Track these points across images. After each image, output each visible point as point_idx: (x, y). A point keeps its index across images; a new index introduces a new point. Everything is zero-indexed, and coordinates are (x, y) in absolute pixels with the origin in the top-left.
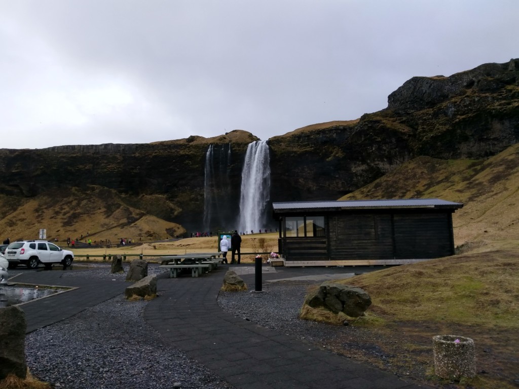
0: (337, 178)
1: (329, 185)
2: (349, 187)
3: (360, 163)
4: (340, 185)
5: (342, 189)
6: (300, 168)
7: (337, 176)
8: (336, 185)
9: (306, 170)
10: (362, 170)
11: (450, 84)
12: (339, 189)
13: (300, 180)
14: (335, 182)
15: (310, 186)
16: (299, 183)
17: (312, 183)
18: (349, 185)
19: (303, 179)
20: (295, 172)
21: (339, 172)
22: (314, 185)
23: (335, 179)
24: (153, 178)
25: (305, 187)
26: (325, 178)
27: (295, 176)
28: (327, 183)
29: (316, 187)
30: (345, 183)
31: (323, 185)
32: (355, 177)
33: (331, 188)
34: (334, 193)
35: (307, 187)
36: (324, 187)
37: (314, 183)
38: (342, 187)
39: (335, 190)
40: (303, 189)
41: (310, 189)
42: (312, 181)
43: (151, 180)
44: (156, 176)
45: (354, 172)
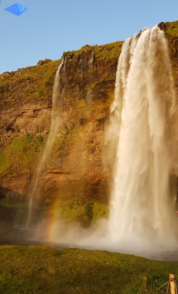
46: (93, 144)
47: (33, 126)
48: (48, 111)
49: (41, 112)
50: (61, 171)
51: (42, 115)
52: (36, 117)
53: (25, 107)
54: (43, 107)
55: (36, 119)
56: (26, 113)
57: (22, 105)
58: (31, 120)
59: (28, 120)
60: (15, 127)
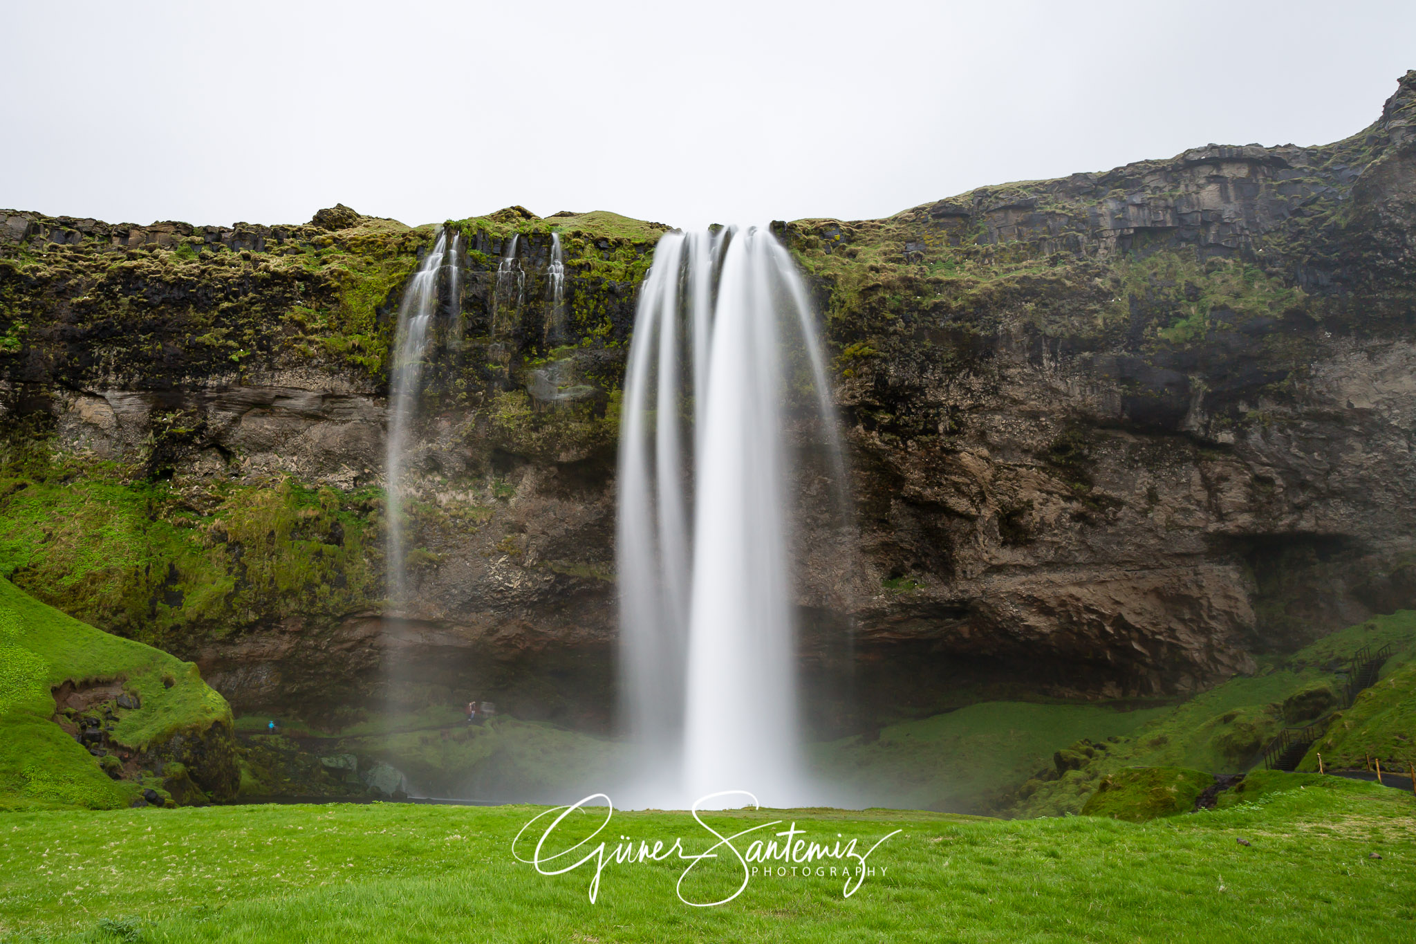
0: (1225, 448)
1: (1152, 497)
2: (1299, 509)
4: (1234, 495)
5: (1245, 519)
6: (976, 383)
7: (1226, 437)
8: (1203, 496)
9: (1019, 394)
12: (1221, 517)
13: (966, 458)
14: (1196, 476)
15: (1023, 495)
16: (954, 478)
17: (1043, 476)
18: (1301, 498)
19: (985, 452)
20: (940, 404)
21: (1242, 408)
22: (1050, 493)
23: (1206, 454)
24: (90, 389)
25: (991, 500)
26: (1134, 448)
27: (941, 428)
28: (1143, 480)
29: (1062, 503)
30: (1279, 482)
31: (1109, 493)
32: (1358, 446)
33: (1159, 516)
34: (1178, 549)
35: (1007, 499)
36: (1118, 504)
37: (1055, 480)
38: (1249, 511)
39: (1192, 529)
40: (973, 511)
41: (1019, 513)
42: (1042, 463)
43: (83, 402)
44: (111, 379)
45: (1365, 405)
47: (308, 447)
48: (375, 405)
49: (349, 405)
50: (415, 617)
51: (350, 414)
52: (324, 419)
53: (286, 379)
54: (358, 389)
55: (321, 425)
56: (286, 402)
57: (271, 368)
58: (302, 425)
59: (292, 425)
60: (232, 441)
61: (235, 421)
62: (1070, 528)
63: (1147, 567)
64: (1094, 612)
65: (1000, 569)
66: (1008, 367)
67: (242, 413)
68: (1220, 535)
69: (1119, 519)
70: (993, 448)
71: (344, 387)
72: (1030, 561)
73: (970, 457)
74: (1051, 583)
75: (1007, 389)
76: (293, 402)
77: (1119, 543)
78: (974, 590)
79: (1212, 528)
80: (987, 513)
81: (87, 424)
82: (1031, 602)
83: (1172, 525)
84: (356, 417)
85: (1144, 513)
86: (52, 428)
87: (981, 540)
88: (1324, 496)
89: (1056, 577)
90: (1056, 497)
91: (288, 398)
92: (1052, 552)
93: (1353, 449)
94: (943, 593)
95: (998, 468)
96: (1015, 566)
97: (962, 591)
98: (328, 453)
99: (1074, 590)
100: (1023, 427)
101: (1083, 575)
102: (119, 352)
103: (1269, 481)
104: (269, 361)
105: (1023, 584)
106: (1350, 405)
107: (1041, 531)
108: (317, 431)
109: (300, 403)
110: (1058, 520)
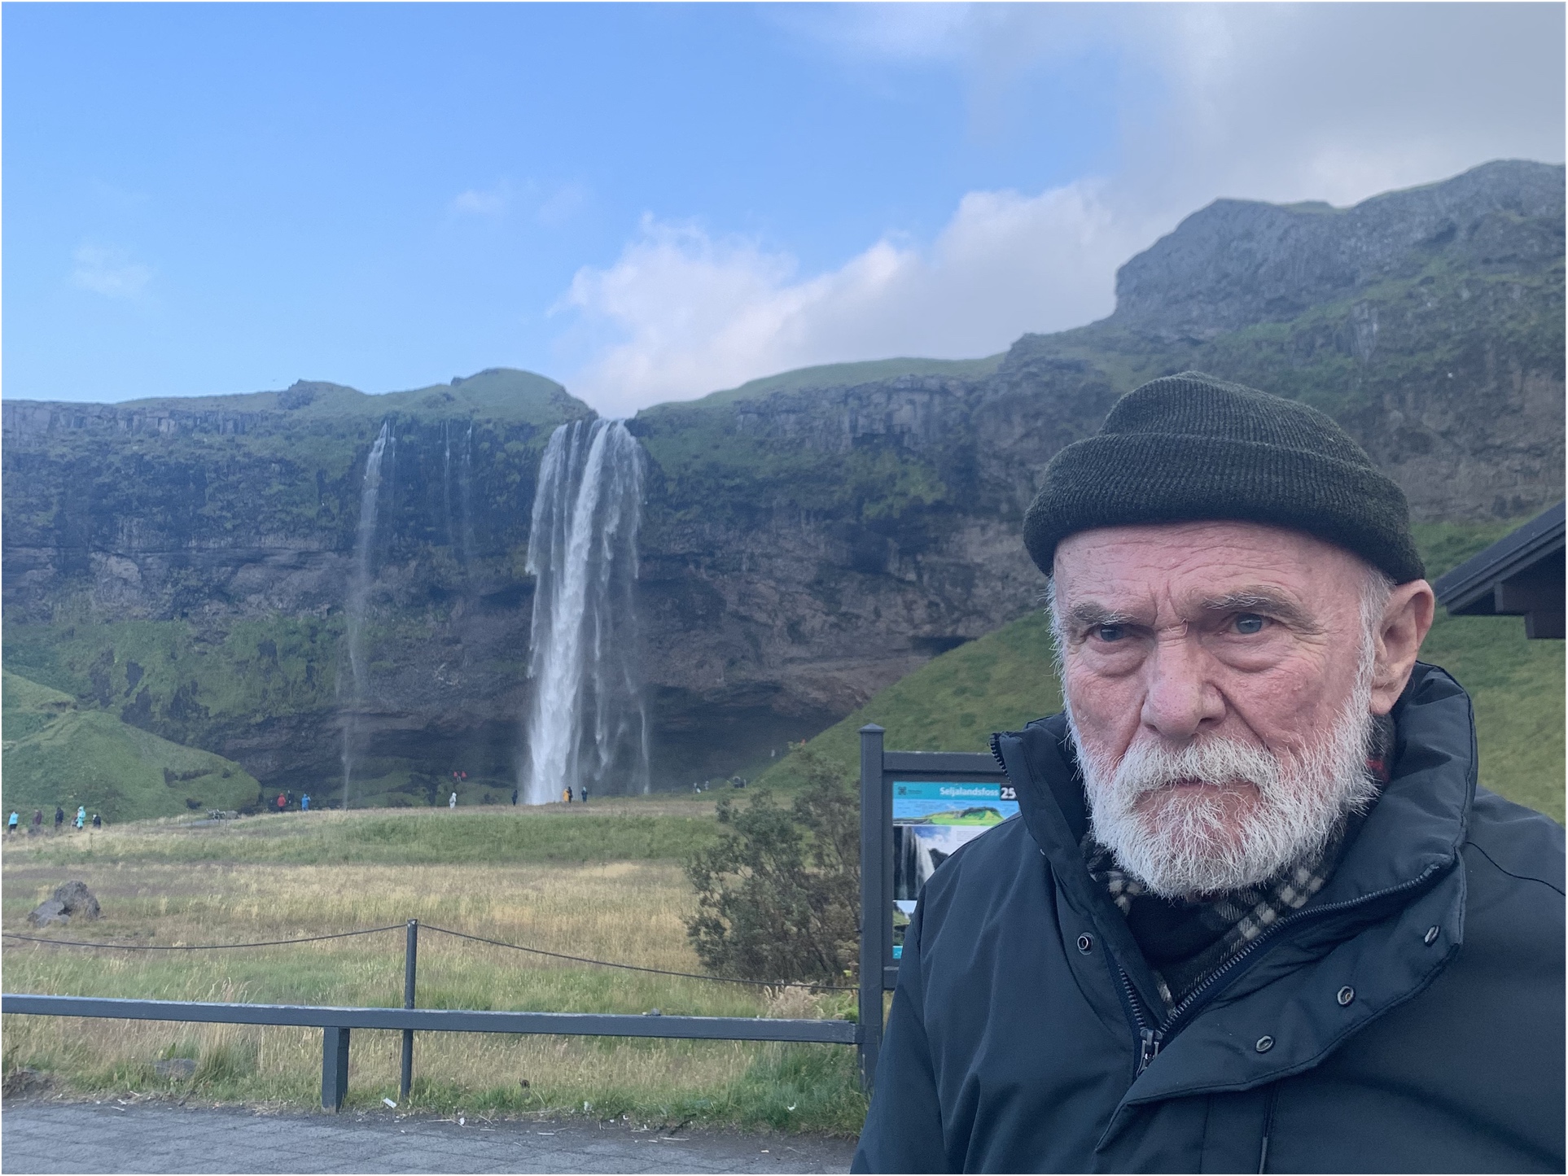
0: (910, 583)
1: (877, 613)
2: (958, 621)
3: (1004, 527)
4: (920, 613)
5: (927, 628)
6: (764, 538)
7: (911, 576)
8: (904, 612)
9: (790, 546)
10: (1011, 556)
11: (1362, 232)
12: (915, 627)
13: (761, 587)
14: (899, 600)
15: (800, 611)
16: (757, 600)
17: (810, 599)
18: (956, 615)
19: (773, 584)
20: (743, 552)
21: (919, 558)
22: (816, 610)
23: (903, 586)
24: (120, 552)
25: (780, 615)
26: (862, 583)
27: (744, 568)
28: (870, 602)
29: (824, 617)
30: (942, 605)
31: (851, 610)
32: (981, 584)
33: (881, 626)
34: (895, 647)
35: (789, 614)
36: (858, 617)
37: (818, 602)
38: (930, 623)
39: (901, 633)
40: (770, 622)
41: (798, 623)
42: (808, 591)
43: (113, 560)
44: (135, 543)
45: (979, 560)
46: (459, 647)
47: (291, 590)
48: (340, 556)
49: (319, 558)
50: (379, 711)
51: (321, 564)
52: (301, 568)
53: (269, 541)
54: (326, 546)
55: (299, 573)
56: (271, 558)
57: (258, 533)
58: (285, 574)
59: (278, 574)
60: (231, 588)
61: (234, 573)
62: (831, 633)
63: (877, 658)
64: (849, 688)
65: (791, 660)
66: (782, 528)
67: (237, 568)
68: (915, 638)
69: (860, 627)
70: (778, 581)
71: (314, 546)
72: (808, 655)
73: (763, 587)
74: (823, 669)
75: (781, 542)
76: (277, 558)
77: (860, 643)
78: (776, 675)
79: (911, 633)
80: (779, 623)
81: (119, 578)
82: (813, 682)
83: (890, 632)
84: (325, 566)
85: (873, 622)
86: (91, 582)
87: (777, 640)
88: (968, 614)
89: (825, 665)
90: (819, 614)
91: (273, 555)
92: (821, 649)
93: (977, 586)
94: (760, 677)
95: (783, 595)
96: (800, 658)
97: (770, 676)
98: (306, 594)
99: (837, 674)
100: (795, 567)
101: (841, 664)
102: (138, 523)
103: (937, 605)
104: (257, 528)
105: (805, 670)
106: (972, 560)
107: (812, 636)
108: (296, 578)
109: (283, 558)
110: (822, 628)
